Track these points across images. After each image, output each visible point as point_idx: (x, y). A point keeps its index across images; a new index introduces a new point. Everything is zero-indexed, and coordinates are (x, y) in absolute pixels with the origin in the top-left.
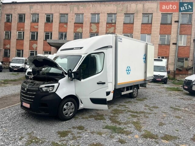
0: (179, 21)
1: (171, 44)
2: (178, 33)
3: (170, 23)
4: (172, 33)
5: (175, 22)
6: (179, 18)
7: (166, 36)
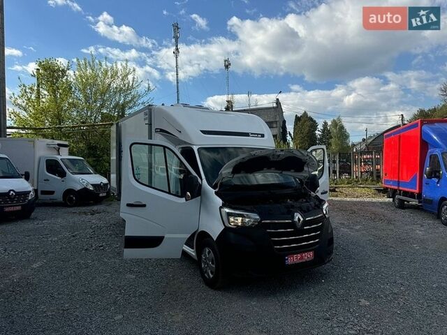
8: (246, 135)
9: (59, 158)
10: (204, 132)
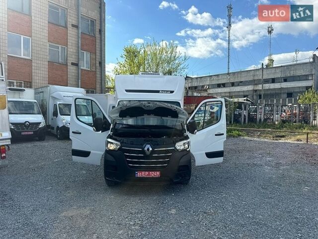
0: (80, 26)
1: (69, 64)
2: (78, 47)
3: (64, 25)
4: (68, 43)
5: (73, 26)
6: (78, 21)
7: (60, 48)
10: (127, 91)
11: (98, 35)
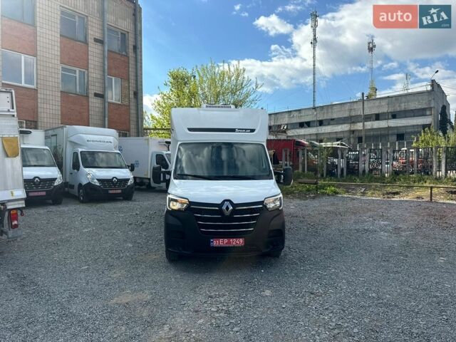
0: (106, 41)
1: (91, 95)
2: (104, 72)
4: (90, 66)
6: (104, 34)
7: (77, 72)
8: (233, 130)
9: (165, 153)
10: (190, 130)
11: (131, 54)
